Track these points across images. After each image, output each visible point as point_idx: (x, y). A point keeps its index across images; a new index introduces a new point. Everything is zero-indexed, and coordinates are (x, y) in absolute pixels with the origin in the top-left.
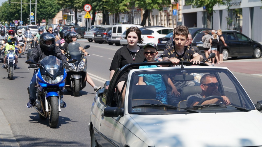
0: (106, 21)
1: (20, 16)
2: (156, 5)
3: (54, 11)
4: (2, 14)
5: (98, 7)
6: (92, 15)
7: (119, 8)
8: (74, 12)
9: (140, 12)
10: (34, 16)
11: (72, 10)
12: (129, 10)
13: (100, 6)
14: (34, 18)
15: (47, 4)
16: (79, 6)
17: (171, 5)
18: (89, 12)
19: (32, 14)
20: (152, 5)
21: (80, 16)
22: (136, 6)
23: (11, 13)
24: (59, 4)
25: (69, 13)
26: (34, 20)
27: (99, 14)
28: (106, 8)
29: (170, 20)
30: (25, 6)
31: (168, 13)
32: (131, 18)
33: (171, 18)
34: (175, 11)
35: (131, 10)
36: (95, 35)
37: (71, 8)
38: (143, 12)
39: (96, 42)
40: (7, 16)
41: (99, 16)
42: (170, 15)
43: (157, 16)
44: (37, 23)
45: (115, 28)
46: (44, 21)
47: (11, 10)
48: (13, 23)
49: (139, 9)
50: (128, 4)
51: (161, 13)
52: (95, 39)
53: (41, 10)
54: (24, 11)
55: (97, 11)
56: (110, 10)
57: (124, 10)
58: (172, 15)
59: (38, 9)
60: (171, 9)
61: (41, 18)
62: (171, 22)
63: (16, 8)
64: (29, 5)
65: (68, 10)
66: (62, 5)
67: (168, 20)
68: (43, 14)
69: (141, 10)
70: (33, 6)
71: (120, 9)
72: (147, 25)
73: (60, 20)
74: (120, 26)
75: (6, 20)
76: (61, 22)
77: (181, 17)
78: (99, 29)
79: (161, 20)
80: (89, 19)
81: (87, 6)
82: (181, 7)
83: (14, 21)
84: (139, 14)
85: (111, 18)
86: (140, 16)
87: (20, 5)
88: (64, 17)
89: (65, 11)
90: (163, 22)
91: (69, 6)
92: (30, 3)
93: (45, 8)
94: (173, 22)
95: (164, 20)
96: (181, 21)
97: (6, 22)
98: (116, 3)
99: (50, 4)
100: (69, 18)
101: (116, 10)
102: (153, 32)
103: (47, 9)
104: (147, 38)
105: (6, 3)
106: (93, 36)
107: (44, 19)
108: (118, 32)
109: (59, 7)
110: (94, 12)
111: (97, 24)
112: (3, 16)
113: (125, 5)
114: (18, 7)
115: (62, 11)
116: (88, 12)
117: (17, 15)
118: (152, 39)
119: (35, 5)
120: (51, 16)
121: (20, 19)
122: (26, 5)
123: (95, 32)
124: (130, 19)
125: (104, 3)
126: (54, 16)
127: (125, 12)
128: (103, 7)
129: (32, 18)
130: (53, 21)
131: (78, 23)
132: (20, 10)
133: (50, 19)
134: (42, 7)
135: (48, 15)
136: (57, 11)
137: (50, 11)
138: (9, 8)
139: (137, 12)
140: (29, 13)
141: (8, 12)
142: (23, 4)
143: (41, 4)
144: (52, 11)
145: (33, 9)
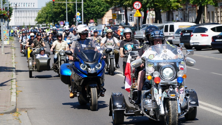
0: (158, 19)
1: (66, 17)
3: (103, 10)
4: (46, 15)
5: (149, 5)
6: (143, 13)
8: (124, 11)
9: (195, 9)
10: (81, 16)
11: (122, 8)
12: (182, 7)
13: (151, 4)
14: (81, 18)
15: (95, 2)
16: (129, 4)
18: (140, 10)
19: (78, 14)
21: (131, 15)
22: (191, 2)
23: (55, 13)
25: (119, 12)
26: (81, 20)
27: (151, 12)
28: (157, 5)
30: (70, 5)
32: (186, 15)
35: (185, 7)
37: (120, 6)
38: (198, 8)
40: (52, 17)
41: (151, 15)
43: (213, 13)
45: (167, 27)
46: (92, 21)
47: (55, 10)
48: (58, 24)
49: (194, 6)
51: (217, 10)
53: (88, 9)
54: (70, 11)
55: (148, 9)
56: (162, 7)
57: (177, 6)
59: (85, 8)
61: (89, 18)
63: (61, 8)
64: (75, 4)
65: (117, 9)
66: (111, 3)
68: (91, 13)
69: (196, 6)
70: (79, 5)
71: (172, 5)
72: (202, 22)
73: (110, 20)
74: (172, 24)
75: (50, 21)
76: (111, 22)
79: (218, 17)
80: (139, 18)
81: (137, 3)
83: (59, 22)
84: (194, 11)
85: (164, 16)
87: (65, 4)
88: (114, 15)
89: (114, 10)
90: (219, 18)
91: (118, 4)
92: (76, 2)
93: (92, 7)
95: (221, 17)
97: (51, 24)
99: (98, 3)
100: (119, 17)
101: (169, 7)
102: (207, 30)
103: (95, 8)
104: (200, 36)
105: (50, 3)
107: (92, 19)
108: (170, 31)
109: (107, 5)
110: (144, 9)
111: (150, 23)
112: (47, 17)
114: (63, 7)
115: (112, 10)
116: (138, 10)
117: (62, 15)
118: (206, 37)
119: (81, 4)
120: (99, 16)
121: (65, 20)
122: (72, 5)
124: (184, 16)
126: (103, 16)
127: (178, 9)
128: (154, 4)
129: (79, 19)
130: (102, 20)
131: (128, 22)
132: (65, 10)
133: (98, 19)
134: (89, 6)
135: (96, 14)
136: (106, 10)
137: (98, 10)
138: (53, 8)
139: (192, 9)
140: (76, 13)
141: (53, 12)
142: (68, 3)
143: (88, 3)
144: (100, 10)
145: (80, 9)
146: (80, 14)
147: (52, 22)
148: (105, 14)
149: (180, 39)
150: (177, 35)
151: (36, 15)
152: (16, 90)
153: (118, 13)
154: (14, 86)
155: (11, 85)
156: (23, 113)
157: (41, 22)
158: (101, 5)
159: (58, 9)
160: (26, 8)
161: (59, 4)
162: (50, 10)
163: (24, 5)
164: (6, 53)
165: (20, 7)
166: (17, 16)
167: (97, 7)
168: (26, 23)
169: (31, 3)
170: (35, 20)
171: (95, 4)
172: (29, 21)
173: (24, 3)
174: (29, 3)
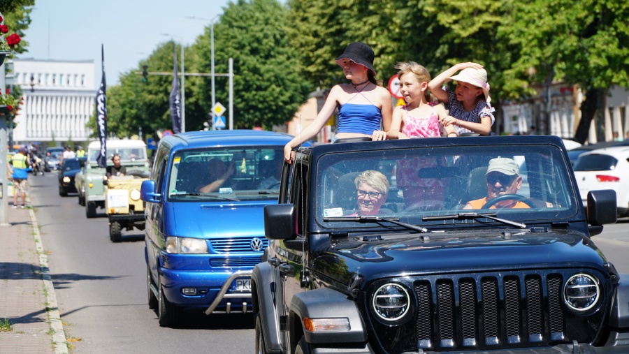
2: (623, 74)
3: (292, 100)
4: (120, 111)
7: (502, 84)
9: (569, 98)
10: (226, 114)
12: (534, 93)
14: (227, 121)
15: (267, 76)
19: (217, 109)
20: (609, 73)
22: (558, 78)
23: (149, 106)
24: (307, 75)
26: (227, 127)
30: (193, 84)
32: (542, 116)
35: (542, 93)
38: (580, 97)
40: (137, 117)
47: (149, 97)
48: (156, 138)
49: (567, 89)
50: (531, 71)
53: (246, 95)
54: (192, 100)
57: (520, 90)
59: (237, 93)
61: (250, 121)
63: (166, 92)
64: (208, 80)
66: (317, 79)
68: (256, 108)
69: (571, 90)
70: (222, 84)
71: (506, 88)
72: (593, 138)
83: (160, 134)
84: (566, 104)
86: (570, 112)
92: (212, 75)
93: (259, 88)
97: (135, 137)
99: (276, 77)
102: (614, 161)
103: (267, 93)
104: (596, 181)
105: (132, 75)
107: (258, 125)
109: (307, 84)
112: (123, 117)
113: (522, 76)
115: (317, 98)
117: (169, 112)
118: (613, 184)
119: (227, 78)
120: (278, 117)
122: (198, 82)
124: (537, 120)
126: (291, 115)
127: (524, 98)
129: (219, 123)
133: (277, 124)
134: (251, 86)
135: (271, 111)
136: (299, 99)
137: (277, 98)
138: (143, 91)
139: (560, 98)
140: (210, 106)
141: (141, 103)
142: (187, 77)
143: (248, 78)
144: (282, 98)
145: (222, 93)
146: (223, 109)
147: (137, 133)
148: (296, 110)
151: (88, 110)
152: (66, 337)
154: (57, 325)
158: (284, 84)
159: (156, 94)
160: (58, 88)
161: (161, 78)
162: (133, 97)
163: (54, 80)
164: (13, 224)
165: (43, 86)
166: (34, 113)
167: (273, 90)
168: (59, 134)
169: (76, 76)
170: (86, 126)
171: (268, 80)
172: (68, 129)
173: (54, 75)
174: (69, 75)
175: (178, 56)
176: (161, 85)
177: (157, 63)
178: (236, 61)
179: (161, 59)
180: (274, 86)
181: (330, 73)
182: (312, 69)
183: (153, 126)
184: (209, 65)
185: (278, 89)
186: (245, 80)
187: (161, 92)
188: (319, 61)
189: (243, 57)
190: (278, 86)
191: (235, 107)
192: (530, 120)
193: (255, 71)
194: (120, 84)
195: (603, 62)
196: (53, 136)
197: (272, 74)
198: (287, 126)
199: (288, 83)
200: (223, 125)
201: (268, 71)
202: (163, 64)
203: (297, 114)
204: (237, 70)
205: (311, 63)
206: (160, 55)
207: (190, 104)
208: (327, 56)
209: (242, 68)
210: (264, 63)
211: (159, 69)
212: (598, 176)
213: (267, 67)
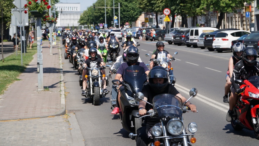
0: (184, 23)
1: (105, 20)
2: (230, 9)
3: (137, 14)
4: (87, 18)
5: (176, 11)
6: (171, 18)
8: (155, 15)
9: (216, 14)
10: (118, 19)
11: (153, 13)
13: (178, 10)
14: (118, 21)
15: (130, 8)
16: (159, 10)
17: (244, 7)
18: (169, 16)
19: (115, 18)
20: (226, 8)
21: (161, 18)
23: (96, 16)
25: (151, 16)
26: (118, 23)
27: (179, 17)
28: (184, 12)
29: (243, 21)
30: (109, 10)
31: (242, 15)
32: (208, 19)
33: (244, 19)
34: (247, 13)
35: (208, 13)
36: (175, 37)
39: (175, 44)
40: (92, 20)
41: (179, 19)
42: (243, 17)
43: (232, 18)
44: (121, 26)
45: (192, 31)
46: (127, 23)
47: (96, 14)
48: (98, 26)
49: (215, 12)
51: (235, 15)
52: (174, 41)
53: (124, 13)
54: (108, 15)
56: (188, 13)
57: (201, 12)
58: (245, 17)
59: (121, 13)
60: (244, 11)
61: (125, 21)
62: (245, 23)
63: (101, 12)
64: (112, 9)
65: (149, 13)
66: (143, 9)
67: (242, 21)
68: (126, 17)
70: (117, 10)
71: (197, 12)
73: (142, 22)
74: (196, 29)
75: (91, 23)
76: (143, 24)
77: (254, 18)
78: (178, 32)
79: (236, 22)
80: (168, 22)
81: (166, 10)
82: (253, 9)
83: (99, 24)
84: (215, 16)
85: (189, 20)
86: (216, 18)
87: (104, 9)
88: (146, 19)
89: (146, 14)
90: (237, 23)
91: (150, 9)
92: (114, 8)
93: (127, 11)
94: (247, 23)
95: (239, 21)
96: (253, 22)
97: (92, 25)
98: (193, 7)
99: (133, 8)
100: (151, 20)
101: (194, 13)
102: (227, 35)
103: (130, 12)
105: (91, 8)
106: (173, 38)
107: (127, 22)
108: (195, 35)
109: (141, 10)
110: (173, 15)
111: (177, 26)
112: (88, 20)
114: (102, 11)
115: (144, 14)
116: (167, 16)
117: (102, 18)
118: (227, 41)
119: (118, 9)
120: (133, 19)
121: (104, 22)
122: (110, 9)
123: (174, 34)
124: (207, 20)
125: (182, 8)
126: (137, 19)
127: (202, 14)
128: (181, 11)
129: (116, 22)
130: (136, 23)
131: (159, 25)
132: (104, 14)
133: (133, 22)
134: (125, 10)
135: (131, 18)
136: (139, 14)
137: (133, 14)
138: (94, 12)
139: (213, 14)
140: (113, 17)
141: (93, 16)
142: (107, 8)
143: (124, 8)
144: (134, 14)
145: (117, 13)
146: (117, 18)
147: (93, 24)
148: (138, 17)
149: (204, 42)
150: (201, 38)
151: (78, 17)
152: (65, 92)
153: (149, 17)
154: (62, 88)
155: (60, 87)
156: (72, 114)
157: (83, 24)
158: (135, 10)
159: (98, 13)
160: (70, 11)
161: (99, 8)
162: (91, 14)
163: (68, 9)
164: (54, 54)
165: (65, 10)
166: (63, 18)
167: (132, 12)
168: (70, 24)
169: (75, 7)
170: (78, 22)
171: (130, 9)
172: (73, 23)
173: (68, 7)
174: (73, 7)
175: (104, 2)
176: (99, 11)
177: (98, 4)
178: (121, 4)
179: (99, 3)
180: (132, 11)
181: (147, 7)
182: (142, 6)
183: (97, 22)
184: (113, 5)
185: (133, 11)
186: (123, 9)
187: (99, 12)
188: (144, 4)
189: (123, 2)
190: (133, 10)
191: (120, 17)
192: (205, 20)
193: (126, 6)
194: (87, 10)
195: (224, 5)
196: (68, 25)
197: (131, 7)
198: (136, 22)
199: (136, 10)
200: (117, 22)
201: (130, 6)
202: (100, 4)
203: (138, 19)
204: (121, 6)
205: (142, 5)
206: (99, 2)
207: (108, 16)
208: (146, 2)
209: (123, 5)
210: (129, 4)
211: (98, 6)
212: (222, 39)
213: (130, 5)
